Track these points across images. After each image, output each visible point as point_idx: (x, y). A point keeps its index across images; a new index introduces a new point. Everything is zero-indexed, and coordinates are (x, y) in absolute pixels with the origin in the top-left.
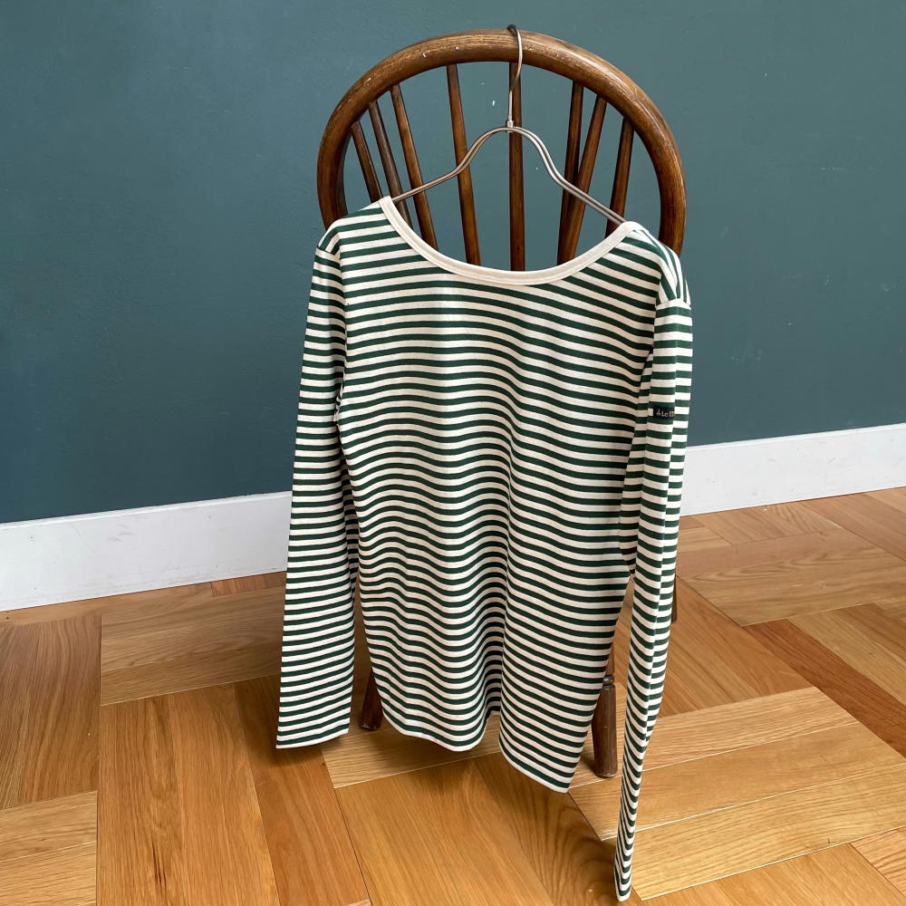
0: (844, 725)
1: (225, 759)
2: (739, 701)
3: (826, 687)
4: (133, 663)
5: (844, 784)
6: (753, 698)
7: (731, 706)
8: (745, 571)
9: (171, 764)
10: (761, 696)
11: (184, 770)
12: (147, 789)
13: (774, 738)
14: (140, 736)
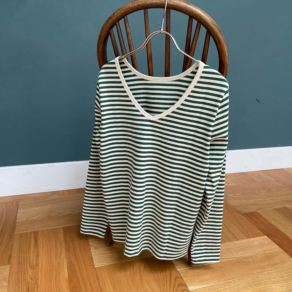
0: (276, 250)
1: (57, 255)
2: (240, 240)
3: (270, 236)
4: (28, 219)
5: (276, 272)
6: (244, 239)
7: (237, 242)
8: (242, 194)
9: (38, 256)
10: (247, 238)
11: (42, 258)
12: (28, 265)
13: (252, 254)
14: (28, 245)
